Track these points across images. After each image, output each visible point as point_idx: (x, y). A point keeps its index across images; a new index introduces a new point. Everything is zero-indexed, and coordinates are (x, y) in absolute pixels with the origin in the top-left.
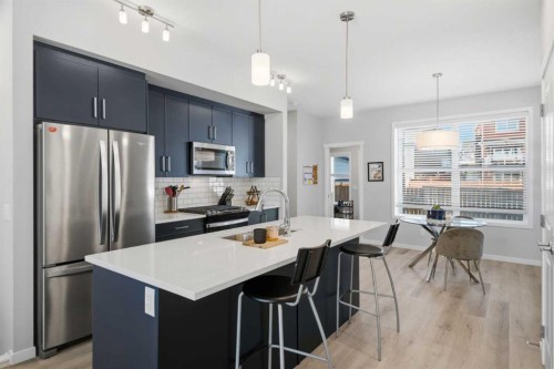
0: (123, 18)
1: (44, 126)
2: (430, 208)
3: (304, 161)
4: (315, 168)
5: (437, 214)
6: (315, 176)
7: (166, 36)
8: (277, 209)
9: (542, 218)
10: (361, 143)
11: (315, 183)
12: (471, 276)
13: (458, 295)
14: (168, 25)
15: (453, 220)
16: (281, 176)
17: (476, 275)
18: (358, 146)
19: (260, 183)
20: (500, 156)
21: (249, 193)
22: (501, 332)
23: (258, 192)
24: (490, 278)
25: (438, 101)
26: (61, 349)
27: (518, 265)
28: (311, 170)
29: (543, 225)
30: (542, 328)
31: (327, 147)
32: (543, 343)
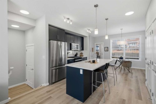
0: (65, 20)
1: (51, 41)
2: (120, 57)
3: (91, 47)
4: (93, 48)
5: (121, 58)
6: (93, 50)
7: (71, 23)
8: (87, 57)
9: (146, 58)
10: (103, 43)
11: (93, 51)
12: (129, 71)
13: (127, 75)
14: (71, 21)
15: (125, 59)
16: (87, 50)
17: (130, 71)
18: (102, 44)
19: (83, 52)
20: (131, 45)
21: (81, 54)
22: (137, 81)
23: (82, 54)
24: (133, 71)
25: (122, 34)
26: (53, 83)
27: (138, 69)
28: (92, 49)
29: (146, 60)
30: (146, 79)
31: (95, 44)
32: (146, 83)
